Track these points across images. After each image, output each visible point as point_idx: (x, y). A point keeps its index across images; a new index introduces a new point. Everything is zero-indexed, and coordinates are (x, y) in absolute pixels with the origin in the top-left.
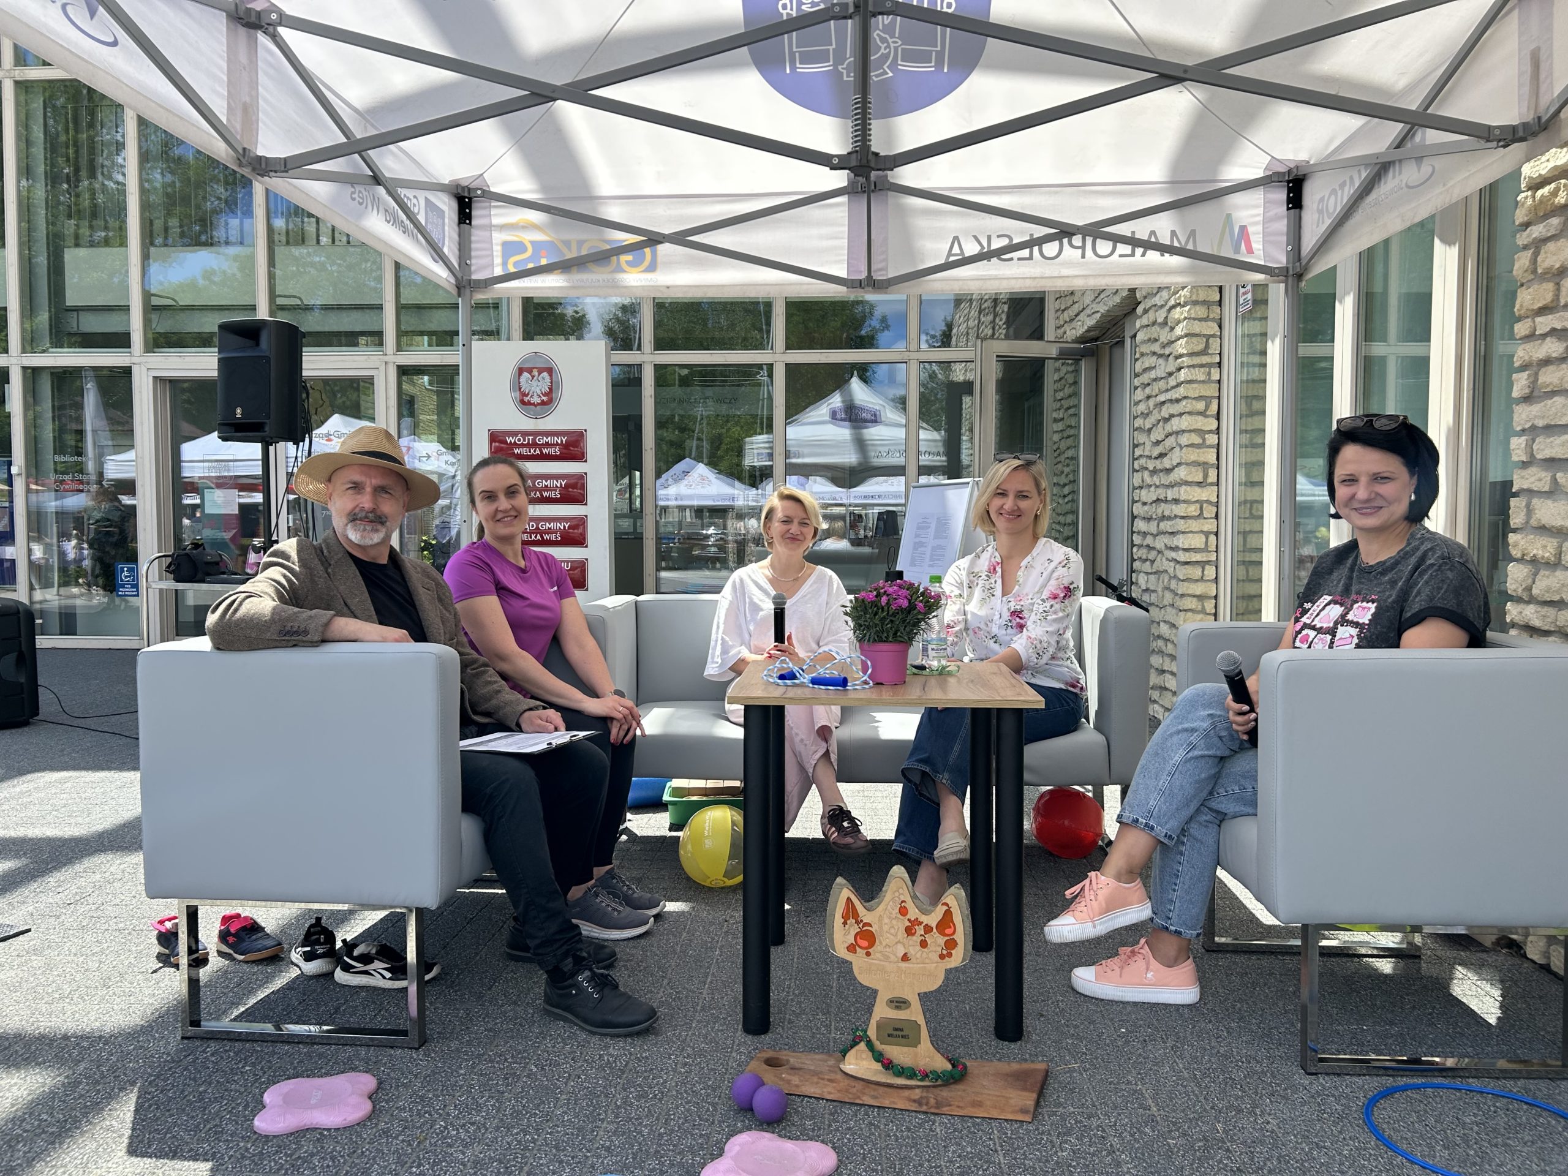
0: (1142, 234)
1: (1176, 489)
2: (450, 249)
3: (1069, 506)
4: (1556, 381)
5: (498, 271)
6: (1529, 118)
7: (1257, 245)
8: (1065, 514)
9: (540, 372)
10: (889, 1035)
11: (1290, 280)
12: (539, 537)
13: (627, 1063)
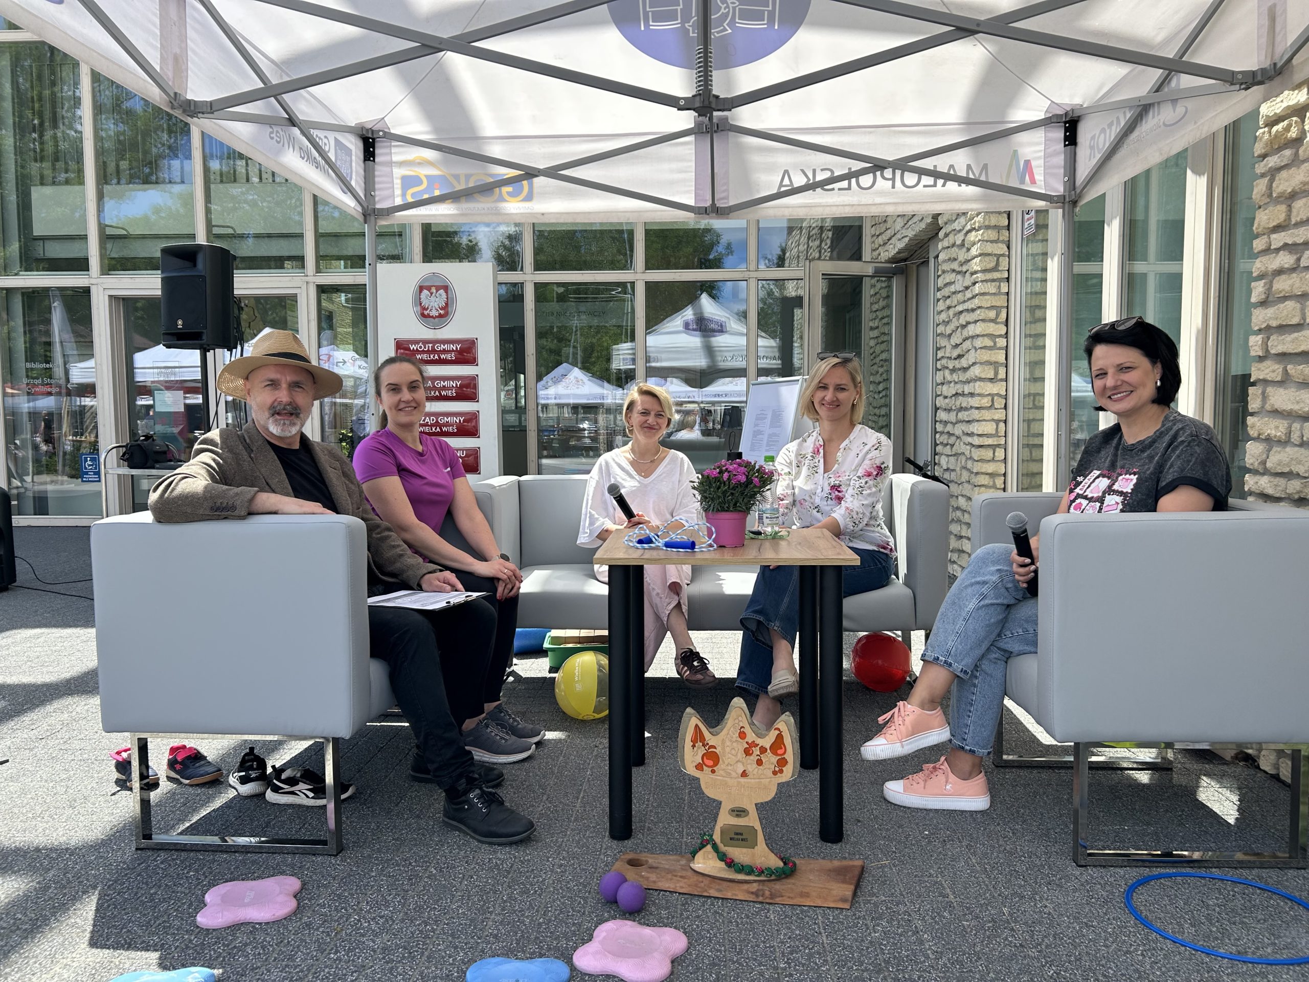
0: (943, 168)
1: (972, 384)
2: (357, 183)
3: (883, 400)
4: (1287, 288)
5: (398, 201)
6: (1266, 64)
7: (1039, 177)
8: (880, 407)
9: (438, 288)
10: (731, 839)
11: (1067, 205)
12: (438, 429)
13: (512, 865)
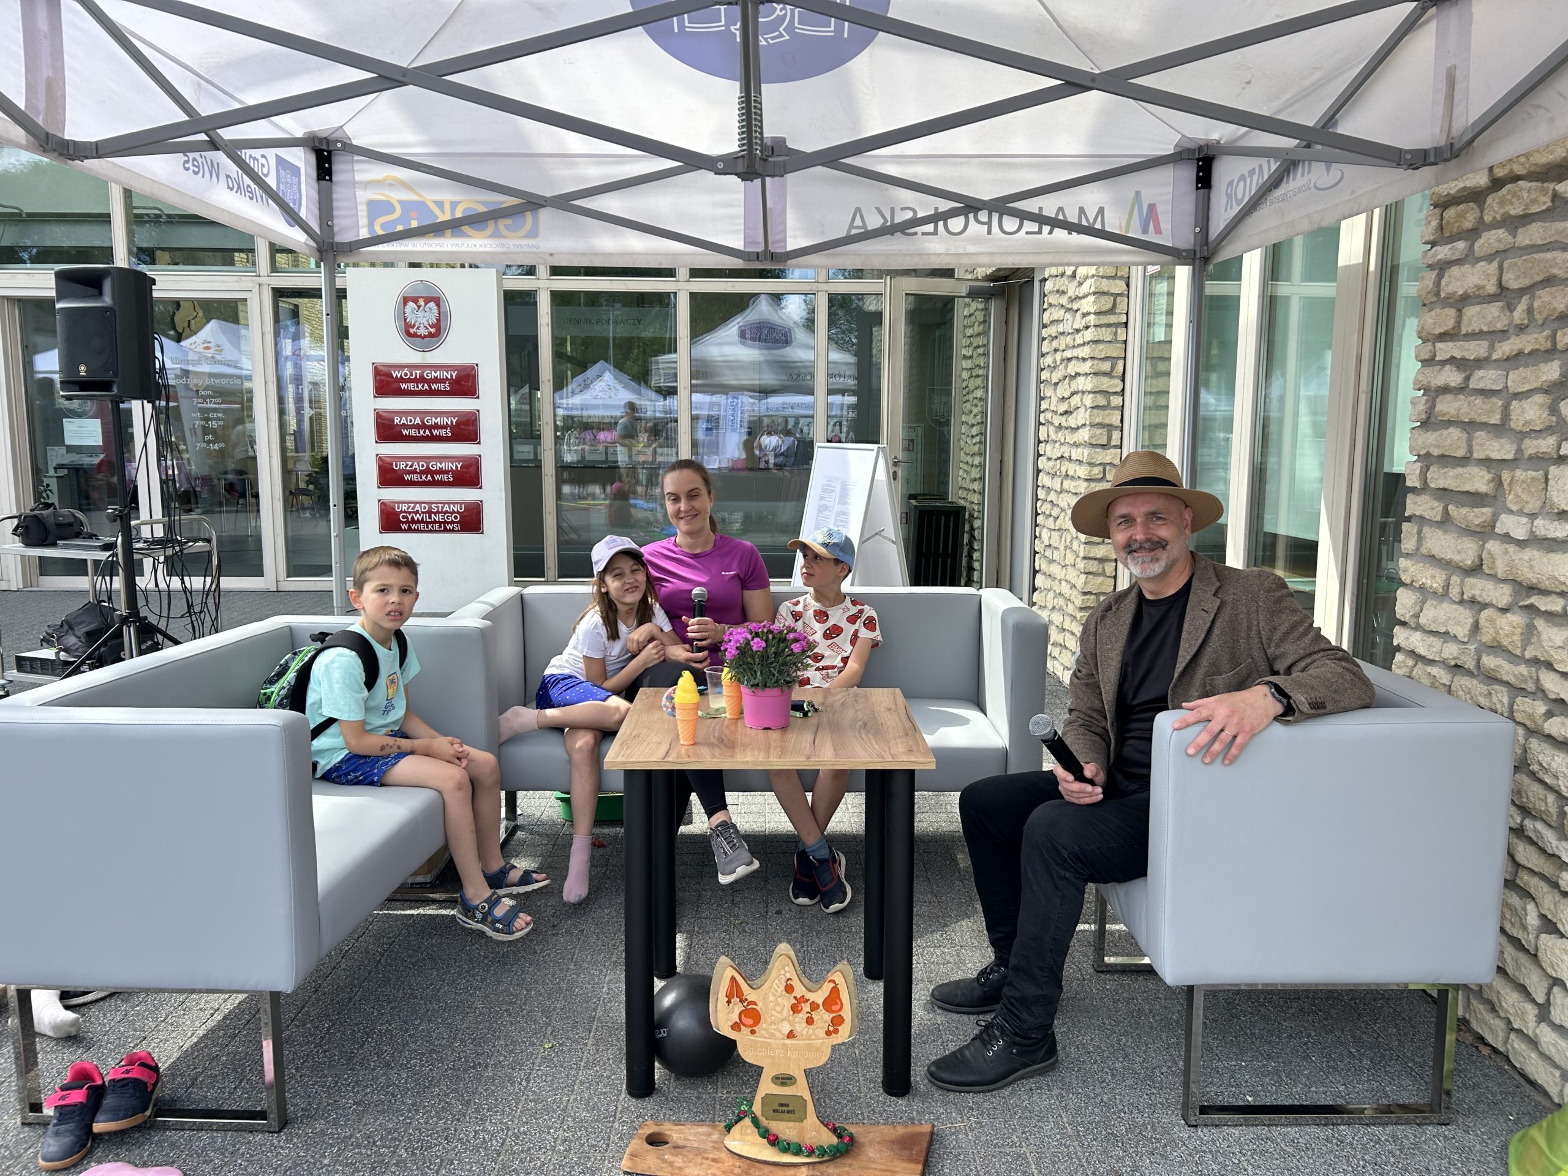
0: (1050, 212)
1: (1080, 450)
2: (307, 211)
3: (977, 448)
4: (1453, 412)
5: (364, 234)
6: (1442, 142)
7: (1166, 225)
9: (428, 300)
10: (774, 1111)
11: (1197, 262)
12: (429, 478)
13: (504, 1140)
